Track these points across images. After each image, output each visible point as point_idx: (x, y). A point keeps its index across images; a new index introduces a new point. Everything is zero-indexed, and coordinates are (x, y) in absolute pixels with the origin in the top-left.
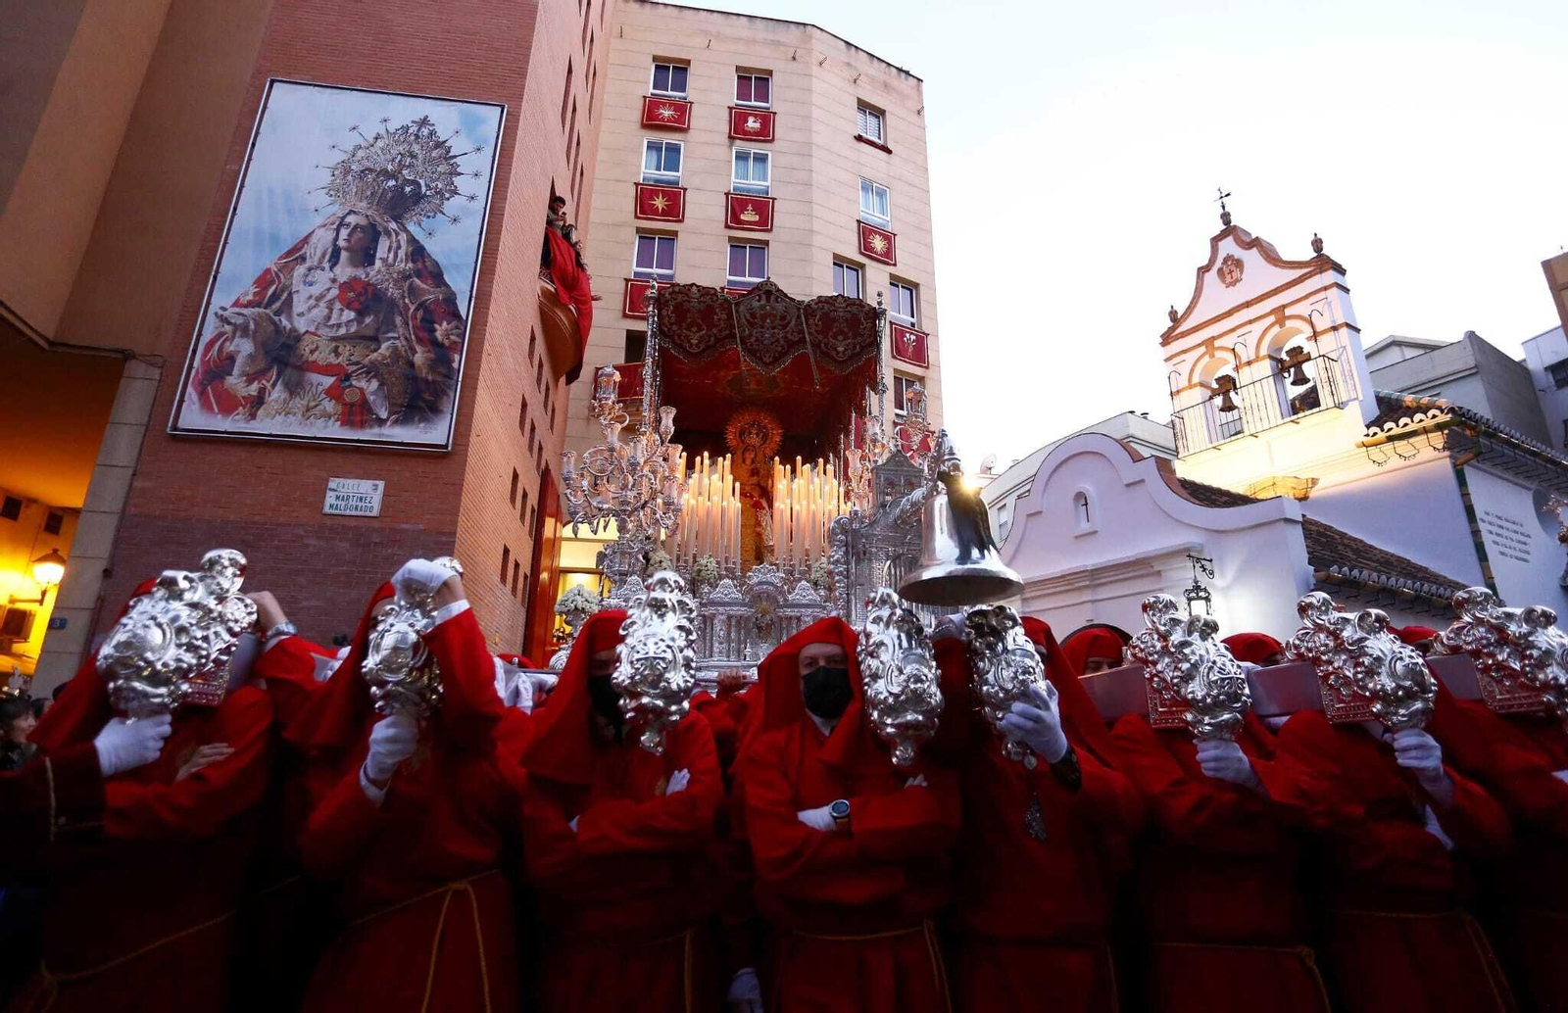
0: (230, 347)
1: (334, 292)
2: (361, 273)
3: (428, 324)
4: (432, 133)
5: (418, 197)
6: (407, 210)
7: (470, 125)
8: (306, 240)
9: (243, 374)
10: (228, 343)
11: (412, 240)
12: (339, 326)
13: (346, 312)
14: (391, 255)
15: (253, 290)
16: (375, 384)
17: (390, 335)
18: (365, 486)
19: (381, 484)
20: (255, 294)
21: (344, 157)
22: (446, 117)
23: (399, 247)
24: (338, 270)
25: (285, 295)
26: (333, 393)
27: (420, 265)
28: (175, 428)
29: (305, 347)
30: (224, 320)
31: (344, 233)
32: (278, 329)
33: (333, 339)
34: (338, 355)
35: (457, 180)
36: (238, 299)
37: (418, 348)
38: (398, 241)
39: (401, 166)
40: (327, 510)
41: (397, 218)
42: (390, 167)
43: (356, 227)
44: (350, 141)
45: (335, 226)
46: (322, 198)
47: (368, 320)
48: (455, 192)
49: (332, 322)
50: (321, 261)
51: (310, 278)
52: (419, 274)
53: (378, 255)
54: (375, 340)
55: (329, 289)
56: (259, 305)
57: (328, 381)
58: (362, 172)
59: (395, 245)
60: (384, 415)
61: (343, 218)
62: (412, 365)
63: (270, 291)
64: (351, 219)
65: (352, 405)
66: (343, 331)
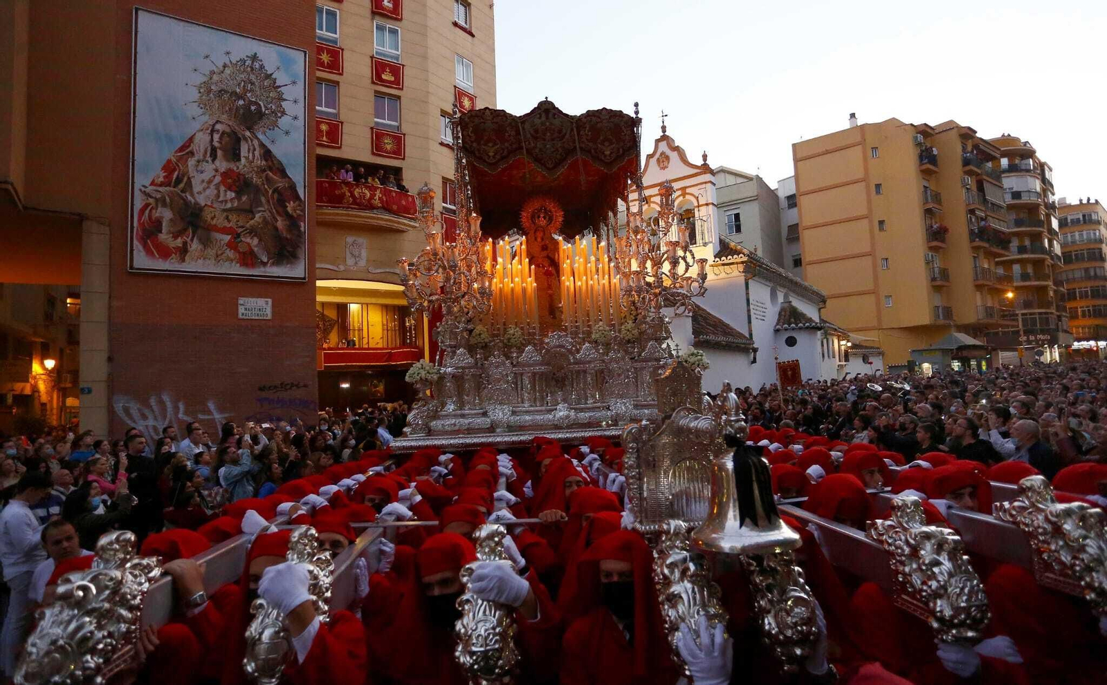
0: (156, 214)
1: (218, 179)
2: (232, 166)
3: (281, 203)
4: (262, 67)
5: (260, 115)
6: (255, 123)
7: (287, 63)
8: (191, 140)
9: (169, 232)
10: (154, 211)
11: (262, 145)
12: (226, 201)
13: (229, 193)
14: (251, 155)
15: (163, 174)
16: (256, 241)
17: (260, 209)
18: (261, 302)
19: (270, 301)
20: (165, 177)
21: (205, 79)
22: (269, 55)
23: (254, 150)
24: (217, 162)
25: (185, 179)
26: (230, 245)
27: (270, 163)
28: (132, 267)
29: (207, 215)
30: (148, 195)
31: (216, 137)
32: (186, 203)
33: (224, 210)
34: (229, 221)
35: (284, 104)
36: (153, 181)
37: (279, 218)
38: (253, 145)
39: (246, 91)
40: (240, 316)
41: (249, 129)
42: (238, 90)
43: (223, 133)
44: (207, 67)
45: (209, 131)
46: (195, 110)
47: (244, 198)
48: (284, 113)
49: (221, 199)
50: (205, 156)
51: (200, 168)
52: (271, 169)
53: (242, 154)
54: (250, 212)
55: (214, 176)
56: (169, 185)
57: (227, 238)
58: (220, 91)
59: (252, 148)
60: (265, 260)
61: (214, 126)
62: (276, 229)
63: (175, 176)
64: (218, 127)
65: (244, 253)
66: (229, 205)
